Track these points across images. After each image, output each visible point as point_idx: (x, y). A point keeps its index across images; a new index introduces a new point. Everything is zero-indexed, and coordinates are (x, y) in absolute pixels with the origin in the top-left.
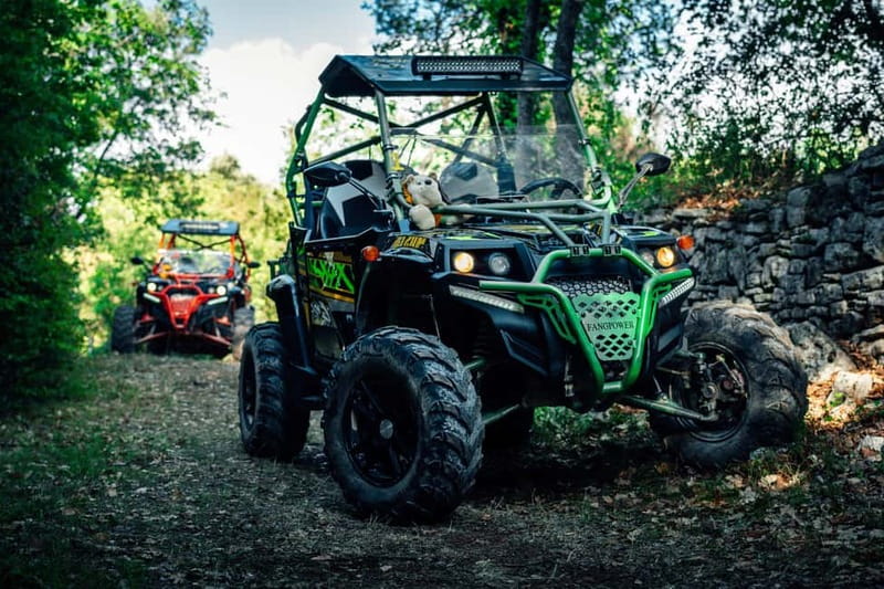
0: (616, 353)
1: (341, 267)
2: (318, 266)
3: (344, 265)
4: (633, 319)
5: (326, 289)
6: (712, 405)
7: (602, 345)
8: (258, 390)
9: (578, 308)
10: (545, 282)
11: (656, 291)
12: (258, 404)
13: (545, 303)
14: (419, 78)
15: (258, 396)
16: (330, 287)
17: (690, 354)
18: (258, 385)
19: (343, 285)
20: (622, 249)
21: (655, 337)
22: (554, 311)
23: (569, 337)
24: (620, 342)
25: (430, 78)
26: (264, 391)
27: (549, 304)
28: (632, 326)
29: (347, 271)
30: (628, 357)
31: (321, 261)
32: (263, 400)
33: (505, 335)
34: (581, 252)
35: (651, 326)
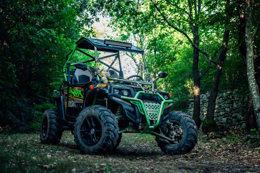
0: (153, 118)
1: (80, 91)
2: (73, 91)
3: (81, 91)
4: (158, 110)
5: (74, 97)
6: (173, 137)
7: (150, 116)
8: (48, 128)
9: (145, 106)
10: (137, 98)
11: (164, 104)
12: (48, 132)
13: (137, 103)
14: (105, 45)
15: (48, 130)
16: (76, 96)
17: (170, 123)
18: (49, 126)
19: (80, 96)
20: (157, 93)
21: (163, 116)
22: (139, 106)
23: (142, 113)
24: (155, 116)
25: (108, 45)
26: (50, 129)
27: (138, 104)
28: (158, 112)
29: (82, 92)
30: (156, 120)
31: (74, 90)
32: (49, 131)
33: (126, 111)
34: (147, 92)
35: (162, 113)
